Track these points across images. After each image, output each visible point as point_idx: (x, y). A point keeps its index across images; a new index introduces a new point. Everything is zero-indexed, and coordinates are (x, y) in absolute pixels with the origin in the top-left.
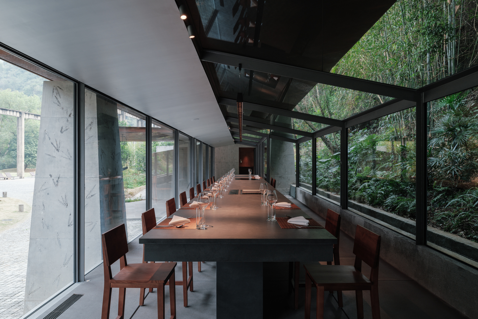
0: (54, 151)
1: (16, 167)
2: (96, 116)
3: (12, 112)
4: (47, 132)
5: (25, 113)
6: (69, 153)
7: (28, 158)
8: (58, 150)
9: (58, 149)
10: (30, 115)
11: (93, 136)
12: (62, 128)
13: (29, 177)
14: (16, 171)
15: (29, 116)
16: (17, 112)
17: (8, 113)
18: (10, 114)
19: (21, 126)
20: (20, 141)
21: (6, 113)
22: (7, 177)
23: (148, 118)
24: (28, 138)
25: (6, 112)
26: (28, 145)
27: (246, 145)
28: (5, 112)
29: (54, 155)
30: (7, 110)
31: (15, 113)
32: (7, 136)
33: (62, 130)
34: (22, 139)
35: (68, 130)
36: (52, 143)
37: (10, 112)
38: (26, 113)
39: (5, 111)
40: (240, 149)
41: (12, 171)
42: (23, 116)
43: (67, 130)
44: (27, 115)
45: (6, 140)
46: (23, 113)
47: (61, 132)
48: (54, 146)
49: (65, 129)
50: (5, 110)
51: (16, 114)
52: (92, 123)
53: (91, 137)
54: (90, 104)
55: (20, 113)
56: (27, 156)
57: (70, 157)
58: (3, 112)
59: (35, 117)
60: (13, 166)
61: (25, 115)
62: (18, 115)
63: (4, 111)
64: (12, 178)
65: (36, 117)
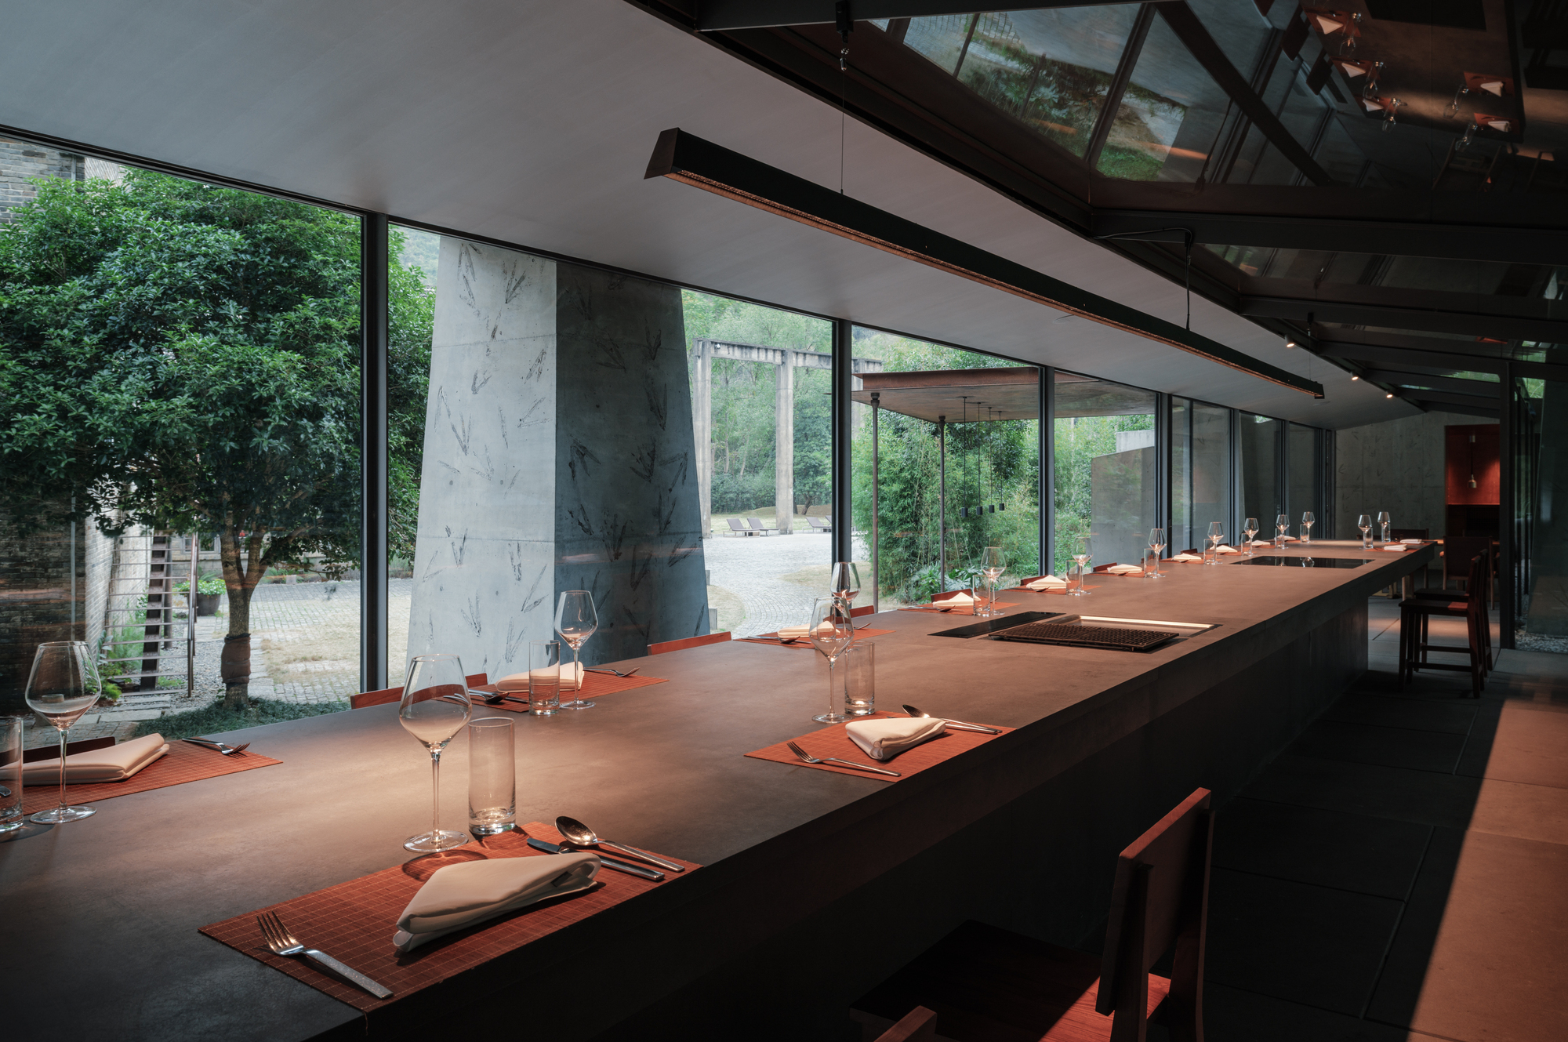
0: (458, 453)
1: (774, 505)
2: (554, 331)
3: (764, 351)
4: (445, 392)
5: (794, 352)
6: (488, 457)
7: (813, 476)
8: (465, 449)
9: (465, 447)
10: (807, 356)
11: (543, 399)
12: (476, 378)
13: (805, 531)
14: (774, 513)
15: (805, 359)
16: (774, 350)
17: (754, 355)
18: (758, 357)
19: (787, 388)
20: (783, 432)
21: (750, 357)
22: (751, 529)
23: (837, 324)
24: (813, 422)
25: (751, 353)
26: (812, 442)
27: (1481, 415)
28: (746, 354)
29: (456, 466)
30: (751, 348)
31: (770, 354)
32: (764, 418)
33: (475, 383)
34: (787, 427)
35: (489, 383)
36: (453, 428)
37: (758, 352)
38: (797, 353)
39: (748, 351)
40: (1450, 430)
41: (763, 514)
42: (789, 361)
43: (486, 381)
44: (801, 358)
45: (763, 429)
46: (789, 354)
47: (475, 391)
48: (458, 437)
49: (483, 380)
50: (746, 347)
51: (774, 357)
52: (543, 353)
53: (540, 401)
54: (541, 291)
55: (783, 352)
56: (812, 473)
57: (489, 472)
58: (742, 353)
59: (820, 360)
60: (766, 501)
61: (794, 355)
62: (778, 358)
63: (744, 350)
64: (764, 533)
65: (822, 363)
